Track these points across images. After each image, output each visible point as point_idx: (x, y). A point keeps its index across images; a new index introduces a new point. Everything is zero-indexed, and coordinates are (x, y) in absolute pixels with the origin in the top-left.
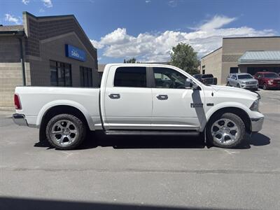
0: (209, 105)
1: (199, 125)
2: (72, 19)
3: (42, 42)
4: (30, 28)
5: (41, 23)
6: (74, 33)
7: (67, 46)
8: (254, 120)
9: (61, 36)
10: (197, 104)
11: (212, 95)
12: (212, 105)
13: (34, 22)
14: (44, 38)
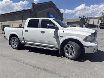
0: (61, 37)
1: (57, 46)
2: (51, 3)
3: (38, 12)
4: (33, 8)
5: (37, 6)
6: (52, 8)
7: (48, 13)
8: (86, 46)
9: (46, 10)
10: (56, 36)
11: (63, 32)
12: (63, 37)
13: (35, 6)
14: (39, 11)
